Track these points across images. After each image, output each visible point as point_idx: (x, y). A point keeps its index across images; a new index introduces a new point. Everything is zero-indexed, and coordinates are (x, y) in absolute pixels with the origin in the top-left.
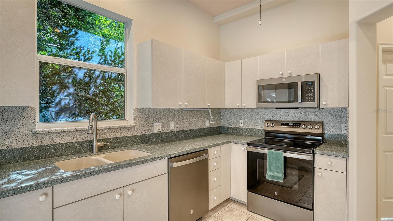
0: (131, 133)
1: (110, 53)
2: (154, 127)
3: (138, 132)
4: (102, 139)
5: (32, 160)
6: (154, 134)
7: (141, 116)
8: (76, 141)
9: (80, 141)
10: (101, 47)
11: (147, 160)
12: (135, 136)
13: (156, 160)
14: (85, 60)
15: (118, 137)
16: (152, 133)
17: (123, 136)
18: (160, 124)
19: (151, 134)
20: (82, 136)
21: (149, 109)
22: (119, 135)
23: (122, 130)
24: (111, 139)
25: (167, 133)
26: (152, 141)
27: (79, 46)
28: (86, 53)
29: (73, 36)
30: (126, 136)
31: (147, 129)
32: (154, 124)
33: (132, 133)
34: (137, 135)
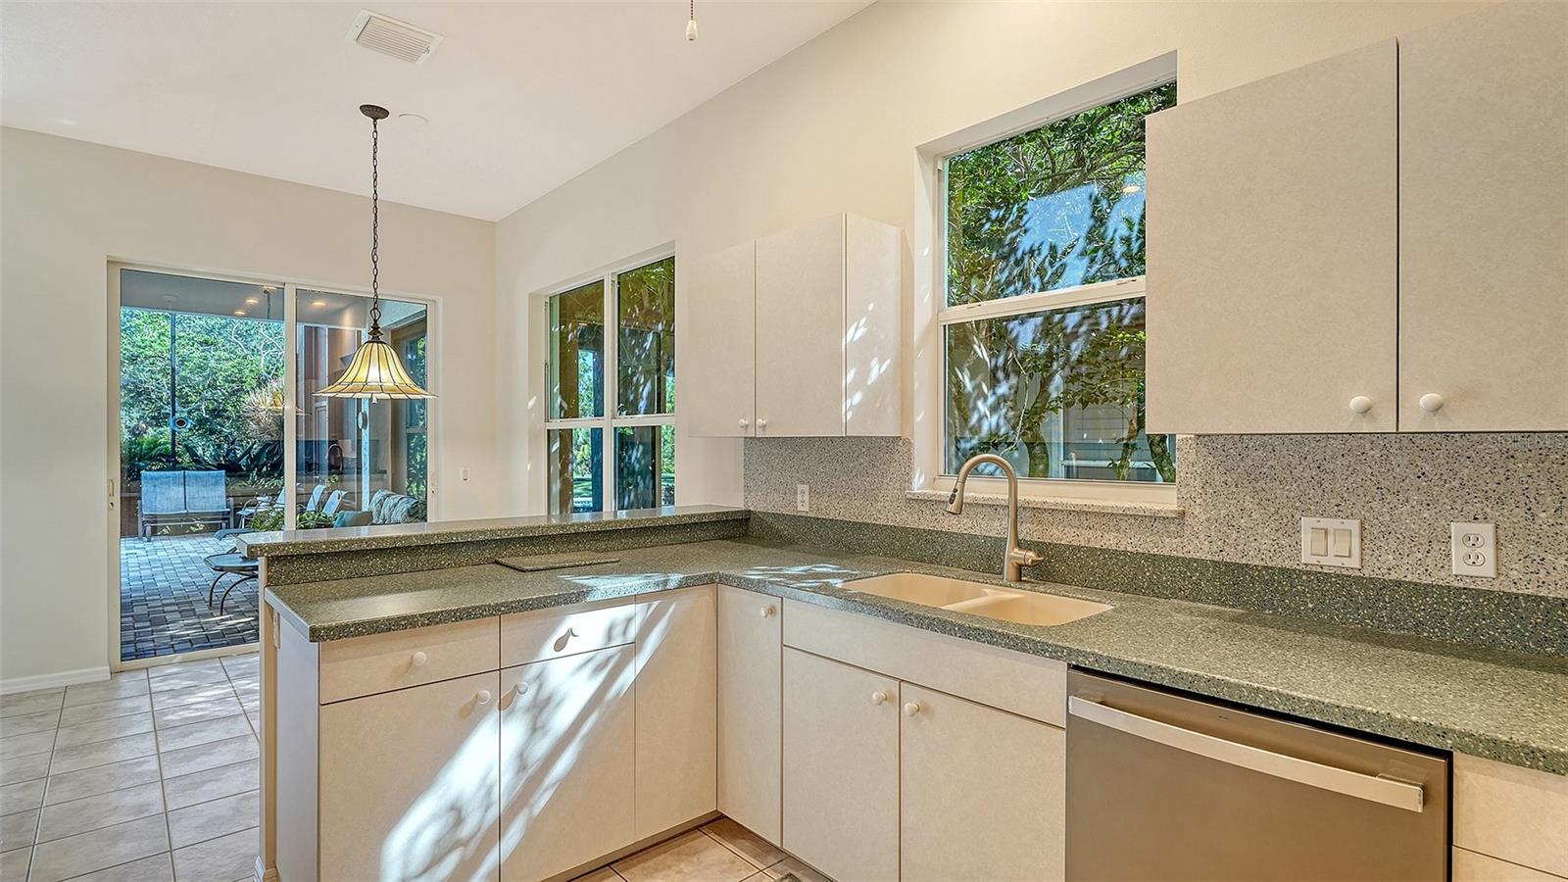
0: (1161, 545)
1: (1123, 231)
2: (1306, 537)
3: (1199, 548)
4: (1050, 544)
5: (905, 559)
6: (1308, 573)
7: (1215, 471)
8: (984, 533)
9: (991, 535)
10: (1092, 222)
11: (961, 626)
12: (1188, 562)
13: (997, 644)
14: (1043, 289)
15: (1105, 547)
16: (1288, 564)
17: (1129, 549)
18: (1354, 525)
19: (1283, 571)
20: (996, 524)
21: (1266, 438)
22: (1110, 540)
23: (1124, 525)
24: (1079, 548)
25: (1420, 590)
26: (1289, 607)
27: (1027, 249)
28: (1047, 264)
29: (1016, 226)
30: (1141, 551)
31: (1252, 539)
32: (1307, 523)
33: (1169, 546)
34: (1195, 560)
